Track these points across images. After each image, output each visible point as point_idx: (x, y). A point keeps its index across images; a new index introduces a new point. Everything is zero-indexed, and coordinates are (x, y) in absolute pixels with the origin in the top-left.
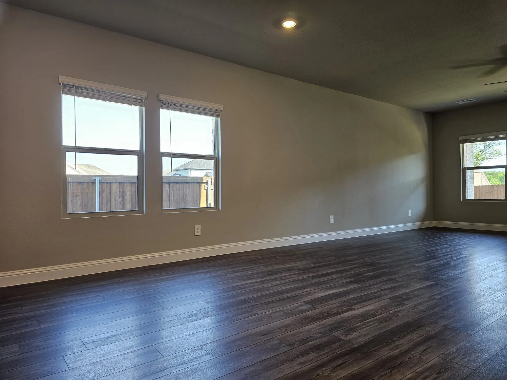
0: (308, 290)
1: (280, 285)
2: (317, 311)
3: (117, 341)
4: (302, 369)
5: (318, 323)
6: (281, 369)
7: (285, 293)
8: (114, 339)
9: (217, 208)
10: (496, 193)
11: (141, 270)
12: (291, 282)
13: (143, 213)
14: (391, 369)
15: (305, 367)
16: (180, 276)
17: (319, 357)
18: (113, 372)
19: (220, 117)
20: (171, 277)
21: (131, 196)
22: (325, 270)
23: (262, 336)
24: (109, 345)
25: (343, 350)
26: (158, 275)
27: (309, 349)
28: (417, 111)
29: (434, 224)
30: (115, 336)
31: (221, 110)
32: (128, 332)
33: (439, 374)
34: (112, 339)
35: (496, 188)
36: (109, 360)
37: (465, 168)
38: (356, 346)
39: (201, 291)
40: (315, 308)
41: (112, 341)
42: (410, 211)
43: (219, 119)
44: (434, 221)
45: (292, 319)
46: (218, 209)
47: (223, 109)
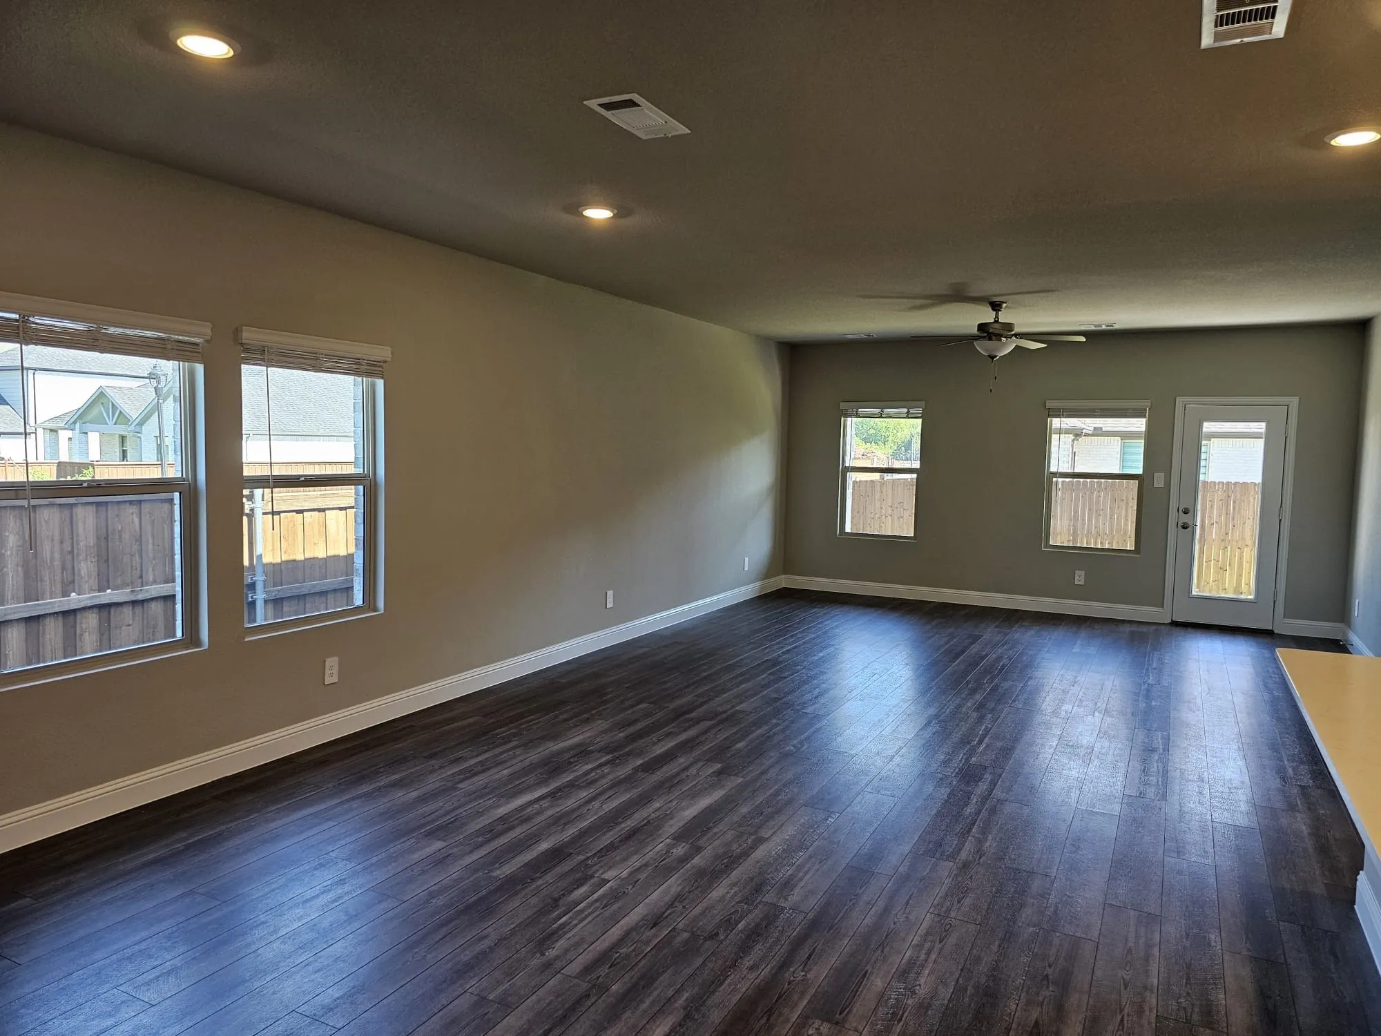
0: (657, 805)
2: (708, 852)
4: (761, 977)
5: (726, 882)
6: (730, 985)
9: (372, 607)
10: (878, 496)
11: (216, 798)
12: (611, 788)
13: (200, 645)
14: (880, 949)
15: (763, 972)
17: (771, 948)
19: (382, 378)
21: (21, 548)
23: (652, 928)
25: (798, 929)
26: (279, 806)
27: (748, 937)
28: (764, 340)
29: (784, 581)
31: (386, 359)
33: (942, 941)
35: (878, 488)
37: (846, 467)
38: (811, 916)
39: (440, 842)
40: (699, 850)
42: (746, 559)
43: (380, 383)
44: (783, 576)
45: (677, 879)
46: (375, 609)
47: (390, 356)
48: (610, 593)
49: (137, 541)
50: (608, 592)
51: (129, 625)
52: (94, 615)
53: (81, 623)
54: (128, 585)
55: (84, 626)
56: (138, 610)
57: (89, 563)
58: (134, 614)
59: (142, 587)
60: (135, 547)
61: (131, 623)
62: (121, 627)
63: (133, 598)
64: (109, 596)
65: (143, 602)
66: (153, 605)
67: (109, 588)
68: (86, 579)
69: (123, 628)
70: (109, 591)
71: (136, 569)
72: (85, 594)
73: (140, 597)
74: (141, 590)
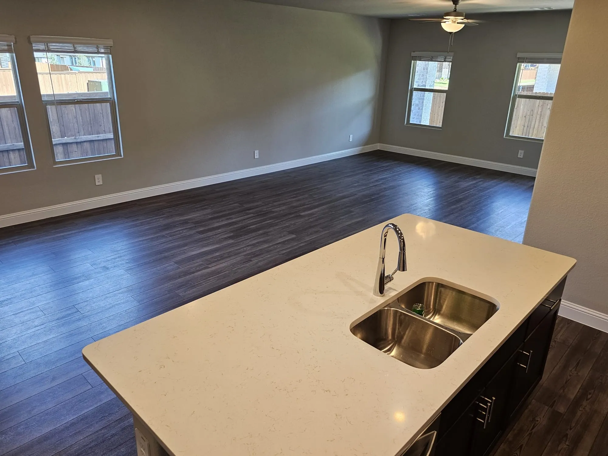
1: (166, 242)
3: (11, 303)
7: (165, 252)
8: (9, 301)
9: (119, 154)
13: (34, 167)
16: (77, 232)
18: (7, 328)
19: (111, 54)
20: (68, 235)
22: (218, 222)
24: (5, 307)
29: (378, 146)
30: (10, 299)
31: (111, 45)
32: (21, 296)
34: (7, 302)
36: (4, 319)
37: (413, 88)
41: (6, 304)
42: (351, 136)
43: (110, 57)
46: (121, 156)
47: (113, 43)
48: (257, 152)
49: (75, 118)
50: (256, 152)
51: (76, 152)
52: (60, 147)
53: (56, 150)
54: (74, 136)
55: (57, 151)
56: (79, 146)
57: (56, 126)
58: (77, 147)
59: (80, 136)
60: (75, 120)
61: (77, 151)
62: (72, 152)
63: (75, 141)
64: (66, 140)
65: (81, 142)
66: (85, 144)
67: (66, 137)
68: (56, 133)
69: (74, 153)
70: (66, 138)
71: (76, 129)
72: (56, 139)
73: (79, 140)
74: (79, 138)
